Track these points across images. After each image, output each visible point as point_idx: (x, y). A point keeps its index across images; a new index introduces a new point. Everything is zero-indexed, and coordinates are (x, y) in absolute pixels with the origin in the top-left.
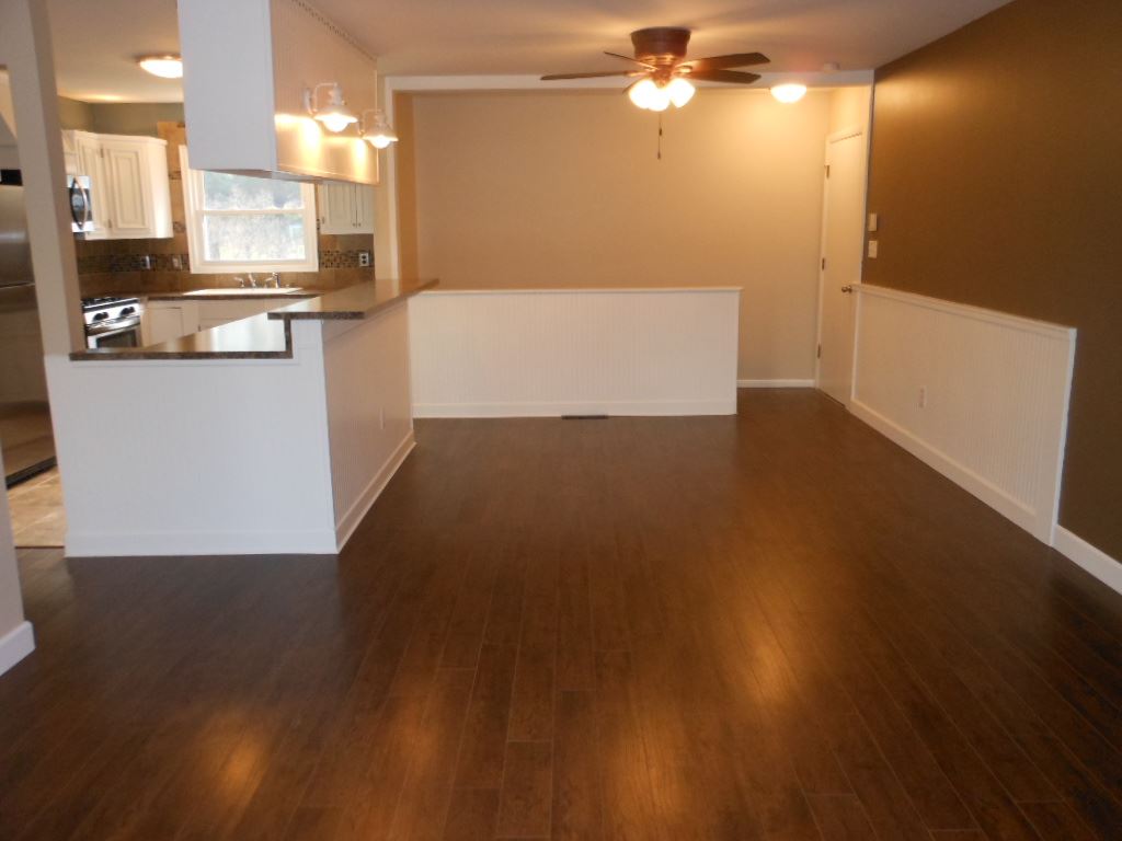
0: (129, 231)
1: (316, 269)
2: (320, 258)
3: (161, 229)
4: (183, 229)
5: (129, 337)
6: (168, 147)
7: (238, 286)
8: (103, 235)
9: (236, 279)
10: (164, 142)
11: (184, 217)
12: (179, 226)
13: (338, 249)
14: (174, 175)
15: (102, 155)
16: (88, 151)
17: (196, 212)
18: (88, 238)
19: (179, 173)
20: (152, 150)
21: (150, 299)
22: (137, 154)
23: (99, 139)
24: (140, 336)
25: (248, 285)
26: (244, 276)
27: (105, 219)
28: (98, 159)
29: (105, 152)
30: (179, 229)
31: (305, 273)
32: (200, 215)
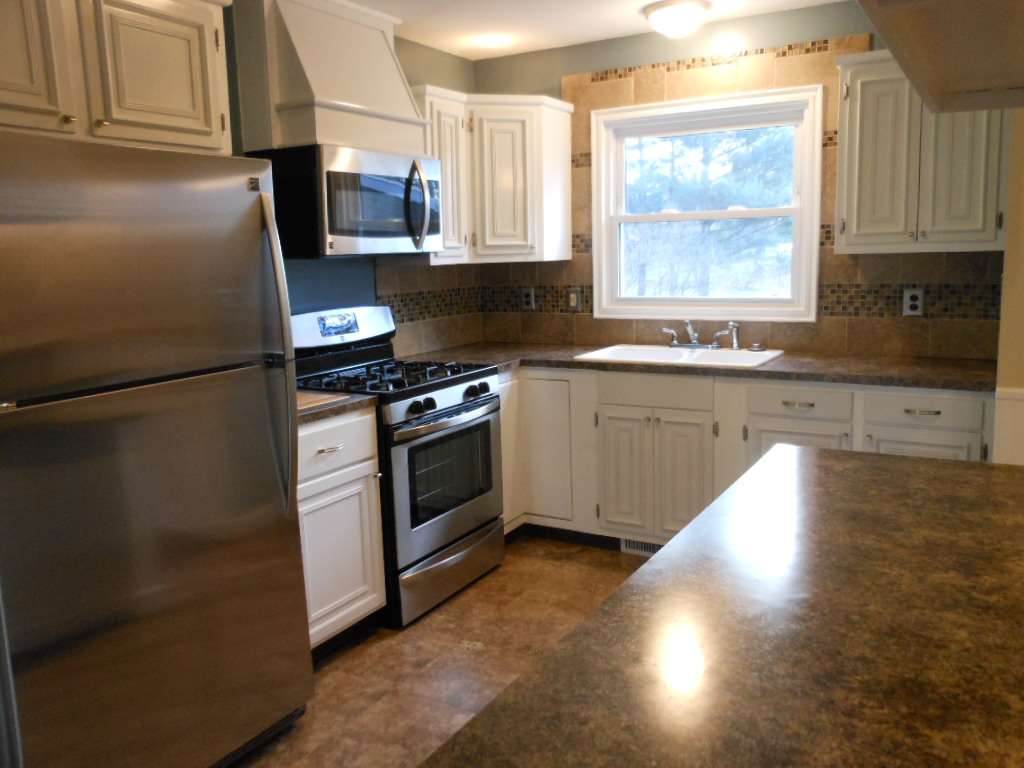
0: (503, 249)
1: (812, 318)
2: (821, 296)
3: (552, 247)
4: (588, 246)
5: (478, 436)
6: (575, 116)
7: (667, 342)
8: (463, 256)
9: (665, 330)
10: (570, 107)
11: (590, 228)
12: (581, 242)
13: (859, 279)
14: (581, 160)
15: (471, 130)
16: (448, 121)
17: (610, 219)
18: (434, 262)
19: (588, 155)
20: (550, 118)
21: (524, 363)
22: (523, 123)
23: (467, 103)
24: (499, 434)
25: (684, 341)
26: (679, 325)
27: (466, 230)
28: (463, 134)
29: (476, 124)
30: (583, 246)
31: (789, 325)
32: (616, 225)
